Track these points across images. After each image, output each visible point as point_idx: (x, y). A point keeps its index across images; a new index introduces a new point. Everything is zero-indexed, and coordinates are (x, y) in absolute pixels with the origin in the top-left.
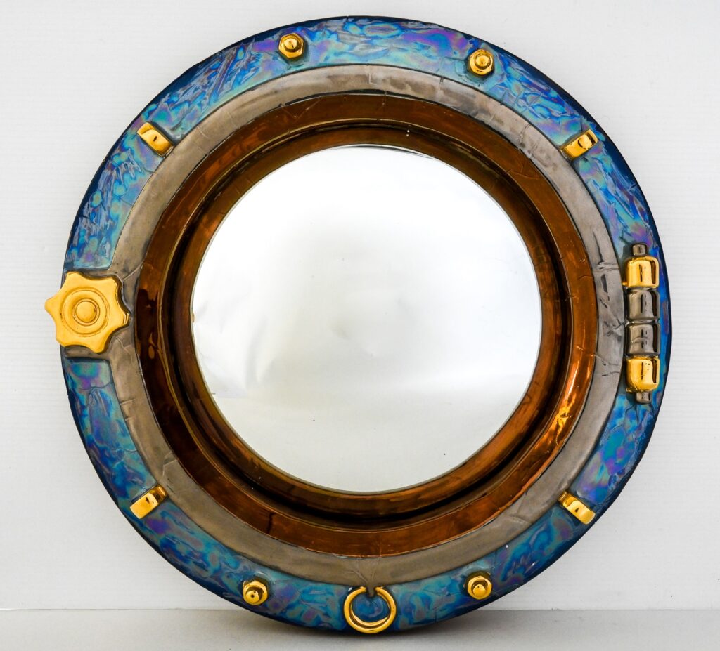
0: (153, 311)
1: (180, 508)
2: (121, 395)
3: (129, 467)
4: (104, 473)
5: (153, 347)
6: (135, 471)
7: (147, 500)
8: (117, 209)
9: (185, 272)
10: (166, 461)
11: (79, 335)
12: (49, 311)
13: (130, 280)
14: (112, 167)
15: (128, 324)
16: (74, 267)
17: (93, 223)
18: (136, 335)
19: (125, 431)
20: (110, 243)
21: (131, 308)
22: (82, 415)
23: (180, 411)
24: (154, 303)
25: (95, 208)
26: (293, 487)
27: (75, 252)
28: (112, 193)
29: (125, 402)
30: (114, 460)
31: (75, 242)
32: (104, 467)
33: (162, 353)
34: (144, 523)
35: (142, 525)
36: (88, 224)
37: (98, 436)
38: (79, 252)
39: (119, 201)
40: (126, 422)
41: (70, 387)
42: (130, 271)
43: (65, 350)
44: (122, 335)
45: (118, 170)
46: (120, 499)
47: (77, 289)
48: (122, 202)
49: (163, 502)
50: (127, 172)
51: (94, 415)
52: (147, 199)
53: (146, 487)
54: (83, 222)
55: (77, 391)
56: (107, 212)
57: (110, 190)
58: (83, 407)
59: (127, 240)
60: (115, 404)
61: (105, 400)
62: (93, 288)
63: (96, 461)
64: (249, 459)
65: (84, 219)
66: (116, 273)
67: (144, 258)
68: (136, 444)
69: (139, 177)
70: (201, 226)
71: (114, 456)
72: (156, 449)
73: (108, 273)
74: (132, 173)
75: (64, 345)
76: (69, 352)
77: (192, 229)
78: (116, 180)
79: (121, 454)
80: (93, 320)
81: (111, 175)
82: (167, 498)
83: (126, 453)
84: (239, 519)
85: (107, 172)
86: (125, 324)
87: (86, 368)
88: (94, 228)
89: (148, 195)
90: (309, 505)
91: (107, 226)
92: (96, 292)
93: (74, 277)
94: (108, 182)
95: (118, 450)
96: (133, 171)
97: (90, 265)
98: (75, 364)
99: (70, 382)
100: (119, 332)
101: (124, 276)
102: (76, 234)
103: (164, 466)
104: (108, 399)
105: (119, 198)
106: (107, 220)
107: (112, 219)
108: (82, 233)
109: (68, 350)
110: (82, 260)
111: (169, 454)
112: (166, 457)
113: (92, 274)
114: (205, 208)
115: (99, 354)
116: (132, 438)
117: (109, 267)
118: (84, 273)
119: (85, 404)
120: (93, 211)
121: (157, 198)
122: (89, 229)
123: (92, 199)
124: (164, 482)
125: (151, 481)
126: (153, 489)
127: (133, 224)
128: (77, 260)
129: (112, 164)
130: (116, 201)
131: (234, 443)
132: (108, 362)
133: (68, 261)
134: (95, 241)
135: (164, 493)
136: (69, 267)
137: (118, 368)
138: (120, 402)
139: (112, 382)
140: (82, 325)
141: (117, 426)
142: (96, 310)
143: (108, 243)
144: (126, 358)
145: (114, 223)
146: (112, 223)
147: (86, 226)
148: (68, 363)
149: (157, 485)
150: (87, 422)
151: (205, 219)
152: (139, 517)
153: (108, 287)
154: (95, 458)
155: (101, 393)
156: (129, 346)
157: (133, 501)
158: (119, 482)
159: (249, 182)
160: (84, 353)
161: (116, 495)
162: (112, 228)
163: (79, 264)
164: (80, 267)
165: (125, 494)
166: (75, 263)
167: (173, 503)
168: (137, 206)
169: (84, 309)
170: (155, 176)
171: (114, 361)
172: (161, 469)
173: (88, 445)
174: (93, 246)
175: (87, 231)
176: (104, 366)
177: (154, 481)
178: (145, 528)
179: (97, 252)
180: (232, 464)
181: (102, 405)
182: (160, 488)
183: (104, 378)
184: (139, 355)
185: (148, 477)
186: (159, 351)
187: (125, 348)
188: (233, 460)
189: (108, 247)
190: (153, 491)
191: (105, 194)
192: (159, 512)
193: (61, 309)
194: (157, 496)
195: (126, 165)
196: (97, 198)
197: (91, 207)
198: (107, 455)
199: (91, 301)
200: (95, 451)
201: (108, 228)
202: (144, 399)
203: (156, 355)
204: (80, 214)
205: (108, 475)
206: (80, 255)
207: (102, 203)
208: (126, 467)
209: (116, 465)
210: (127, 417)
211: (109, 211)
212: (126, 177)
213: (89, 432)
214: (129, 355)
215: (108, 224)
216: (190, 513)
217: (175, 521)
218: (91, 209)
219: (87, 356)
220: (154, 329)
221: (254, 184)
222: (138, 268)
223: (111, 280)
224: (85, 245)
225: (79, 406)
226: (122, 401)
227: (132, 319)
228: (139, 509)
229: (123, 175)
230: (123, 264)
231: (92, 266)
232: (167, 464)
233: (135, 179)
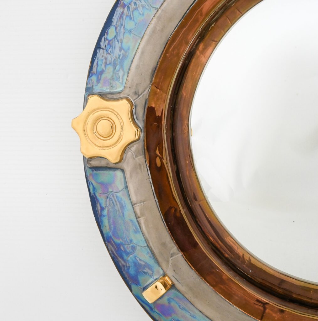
0: (159, 127)
1: (183, 295)
2: (134, 199)
3: (140, 260)
4: (120, 264)
5: (160, 157)
6: (146, 263)
7: (156, 287)
8: (128, 41)
9: (184, 92)
10: (172, 255)
11: (99, 148)
12: (74, 129)
13: (140, 102)
14: (124, 6)
15: (139, 139)
16: (94, 91)
17: (109, 53)
18: (145, 147)
19: (137, 229)
20: (123, 70)
21: (141, 124)
22: (102, 215)
23: (183, 212)
24: (159, 119)
25: (109, 41)
27: (94, 78)
28: (124, 28)
29: (138, 205)
30: (128, 254)
31: (94, 70)
32: (120, 259)
33: (167, 163)
34: (153, 308)
35: (151, 308)
36: (105, 55)
37: (115, 233)
38: (98, 78)
39: (130, 35)
40: (138, 222)
41: (92, 192)
42: (140, 93)
43: (87, 161)
44: (134, 148)
45: (128, 7)
46: (134, 287)
47: (97, 109)
48: (132, 35)
49: (169, 289)
50: (136, 9)
51: (112, 215)
52: (154, 31)
53: (155, 277)
54: (100, 53)
55: (97, 195)
56: (120, 43)
57: (122, 25)
58: (102, 209)
59: (138, 67)
60: (129, 206)
61: (120, 203)
62: (110, 108)
63: (114, 254)
64: (241, 254)
65: (101, 50)
66: (129, 95)
67: (151, 82)
68: (146, 240)
69: (146, 12)
70: (198, 53)
71: (128, 251)
72: (164, 245)
73: (122, 95)
75: (87, 157)
76: (91, 162)
77: (191, 55)
78: (127, 16)
79: (133, 248)
80: (110, 136)
81: (123, 13)
82: (173, 286)
83: (137, 247)
84: (235, 306)
85: (119, 10)
86: (137, 138)
87: (105, 176)
88: (109, 57)
89: (155, 28)
90: (294, 296)
91: (120, 57)
92: (113, 111)
93: (95, 100)
94: (120, 19)
95: (132, 245)
96: (141, 8)
97: (106, 89)
98: (95, 172)
99: (91, 187)
100: (131, 145)
101: (135, 98)
102: (95, 64)
103: (170, 259)
104: (123, 202)
105: (130, 32)
106: (120, 51)
107: (124, 50)
108: (99, 63)
109: (91, 161)
110: (100, 85)
111: (174, 248)
112: (172, 252)
113: (109, 96)
114: (201, 37)
115: (116, 164)
116: (143, 235)
117: (122, 91)
118: (102, 95)
119: (103, 205)
120: (109, 43)
121: (162, 30)
122: (106, 59)
123: (108, 33)
124: (170, 272)
125: (158, 272)
126: (161, 279)
127: (143, 53)
128: (96, 85)
129: (123, 2)
130: (127, 35)
131: (228, 240)
132: (123, 170)
133: (89, 86)
134: (110, 69)
135: (170, 282)
136: (89, 91)
137: (131, 177)
138: (133, 205)
139: (126, 187)
140: (101, 139)
141: (131, 224)
142: (113, 127)
143: (121, 70)
144: (137, 167)
145: (126, 52)
146: (124, 52)
147: (103, 56)
148: (89, 171)
149: (165, 275)
150: (105, 221)
151: (201, 46)
152: (150, 302)
153: (123, 107)
154: (112, 251)
155: (117, 197)
156: (140, 157)
157: (145, 289)
158: (132, 272)
159: (238, 12)
160: (103, 163)
161: (130, 282)
162: (125, 57)
163: (97, 89)
164: (98, 91)
165: (137, 283)
166: (94, 87)
167: (178, 291)
168: (146, 38)
169: (103, 127)
170: (160, 11)
171: (128, 169)
172: (168, 262)
173: (107, 240)
174: (108, 73)
175: (104, 61)
176: (119, 173)
177: (162, 272)
178: (154, 311)
179: (112, 78)
180: (227, 258)
181: (118, 207)
182: (167, 278)
183: (119, 184)
184: (148, 165)
185: (156, 268)
186: (164, 161)
187: (137, 159)
188: (227, 255)
189: (121, 73)
190: (161, 280)
191: (118, 28)
192: (166, 298)
193: (84, 127)
194: (165, 285)
195: (135, 3)
196: (111, 32)
197: (107, 40)
198: (123, 249)
199: (109, 119)
200: (113, 246)
201: (121, 58)
202: (153, 202)
203: (162, 163)
204: (98, 46)
205: (124, 266)
206: (98, 81)
207: (115, 36)
208: (138, 259)
209: (130, 258)
210: (139, 217)
211: (122, 43)
212: (136, 13)
213: (106, 230)
214: (140, 165)
215: (121, 53)
216: (192, 300)
217: (179, 306)
218: (107, 42)
219: (105, 166)
220: (160, 144)
221: (243, 15)
222: (147, 90)
223: (125, 102)
224: (102, 72)
225: (99, 208)
226: (135, 204)
227: (142, 134)
228: (150, 296)
229: (133, 12)
230: (134, 87)
231: (108, 90)
232: (173, 258)
233: (143, 14)
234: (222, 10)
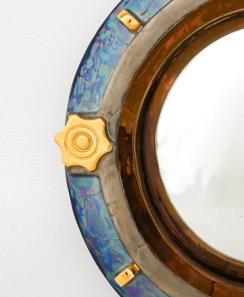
0: (130, 142)
1: (149, 279)
2: (108, 200)
3: (114, 251)
4: (96, 255)
5: (130, 166)
6: (118, 253)
7: (126, 273)
8: (103, 70)
9: (151, 113)
10: (139, 247)
11: (78, 159)
12: (57, 143)
13: (113, 120)
14: (100, 41)
15: (112, 151)
16: (74, 111)
17: (87, 80)
18: (118, 158)
19: (110, 225)
20: (99, 94)
21: (114, 139)
22: (81, 215)
23: (149, 211)
24: (130, 136)
25: (88, 70)
26: (228, 263)
27: (74, 100)
28: (100, 59)
29: (111, 205)
30: (103, 246)
31: (75, 93)
32: (96, 251)
33: (136, 171)
34: (124, 290)
35: (123, 291)
36: (84, 81)
37: (92, 230)
38: (78, 100)
39: (105, 65)
40: (111, 219)
41: (72, 195)
42: (113, 113)
43: (68, 169)
44: (108, 158)
45: (104, 43)
46: (108, 273)
47: (76, 126)
48: (107, 65)
49: (138, 274)
50: (110, 44)
51: (89, 214)
52: (125, 63)
53: (126, 265)
54: (80, 80)
55: (77, 197)
56: (97, 72)
57: (99, 57)
58: (81, 209)
59: (111, 92)
60: (103, 207)
61: (96, 204)
62: (87, 126)
63: (91, 247)
64: (197, 244)
65: (81, 78)
66: (103, 115)
67: (122, 104)
68: (118, 235)
69: (119, 47)
70: (162, 81)
71: (103, 243)
72: (133, 238)
73: (98, 115)
74: (114, 45)
75: (67, 166)
76: (71, 171)
77: (156, 83)
78: (103, 50)
79: (108, 241)
80: (87, 148)
81: (99, 47)
82: (140, 272)
83: (111, 241)
84: (191, 287)
85: (96, 45)
86: (110, 150)
87: (83, 182)
88: (88, 83)
89: (126, 60)
90: (239, 276)
91: (96, 83)
92: (90, 128)
93: (74, 119)
94: (97, 52)
95: (106, 238)
96: (115, 44)
97: (85, 110)
98: (75, 179)
99: (72, 191)
100: (106, 156)
101: (109, 117)
102: (75, 88)
103: (138, 249)
104: (98, 203)
105: (105, 63)
106: (97, 78)
107: (100, 78)
108: (79, 88)
109: (71, 169)
110: (79, 106)
111: (142, 241)
112: (139, 244)
113: (86, 116)
114: (165, 69)
115: (92, 171)
116: (116, 230)
117: (98, 111)
118: (81, 115)
119: (82, 206)
120: (87, 72)
121: (132, 62)
122: (85, 84)
123: (86, 64)
124: (138, 261)
125: (128, 260)
126: (130, 266)
127: (115, 80)
128: (76, 106)
129: (100, 39)
130: (103, 65)
131: (187, 233)
132: (98, 177)
133: (70, 107)
134: (88, 93)
135: (138, 269)
136: (70, 111)
137: (105, 182)
138: (107, 205)
139: (101, 191)
140: (80, 152)
141: (105, 222)
142: (90, 141)
143: (97, 94)
144: (111, 174)
145: (102, 80)
146: (100, 80)
147: (82, 82)
148: (70, 178)
149: (134, 263)
150: (84, 219)
151: (165, 77)
152: (121, 285)
153: (98, 125)
154: (89, 244)
155: (94, 199)
156: (112, 166)
157: (117, 275)
158: (106, 261)
159: (195, 50)
160: (81, 171)
161: (105, 270)
162: (101, 83)
163: (78, 109)
164: (78, 111)
165: (111, 270)
166: (75, 108)
167: (145, 275)
168: (118, 68)
169: (82, 141)
170: (130, 47)
171: (103, 176)
172: (136, 252)
173: (85, 235)
174: (87, 96)
175: (83, 86)
176: (95, 180)
177: (131, 261)
178: (125, 293)
179: (90, 101)
180: (186, 248)
181: (94, 208)
182: (135, 265)
183: (96, 189)
184: (120, 172)
185: (127, 257)
186: (134, 169)
187: (110, 167)
188: (186, 245)
189: (97, 97)
190: (131, 267)
191: (95, 59)
192: (135, 282)
193: (65, 141)
194: (134, 271)
195: (110, 40)
196: (90, 62)
197: (86, 69)
198: (98, 242)
199: (86, 134)
200: (90, 239)
201: (97, 84)
202: (123, 203)
203: (132, 171)
204: (78, 74)
205: (99, 256)
206: (78, 103)
207: (93, 66)
208: (111, 250)
209: (105, 250)
210: (112, 216)
211: (98, 72)
212: (110, 48)
213: (85, 226)
214: (113, 173)
215: (98, 80)
216: (156, 282)
217: (146, 288)
218: (86, 70)
219: (83, 173)
220: (130, 154)
221: (199, 52)
222: (119, 112)
223: (100, 120)
224: (81, 95)
225: (78, 208)
226: (109, 205)
227: (115, 147)
228: (121, 280)
229: (108, 46)
230: (108, 108)
231: (86, 111)
232: (140, 248)
233: (116, 49)
234: (182, 48)
